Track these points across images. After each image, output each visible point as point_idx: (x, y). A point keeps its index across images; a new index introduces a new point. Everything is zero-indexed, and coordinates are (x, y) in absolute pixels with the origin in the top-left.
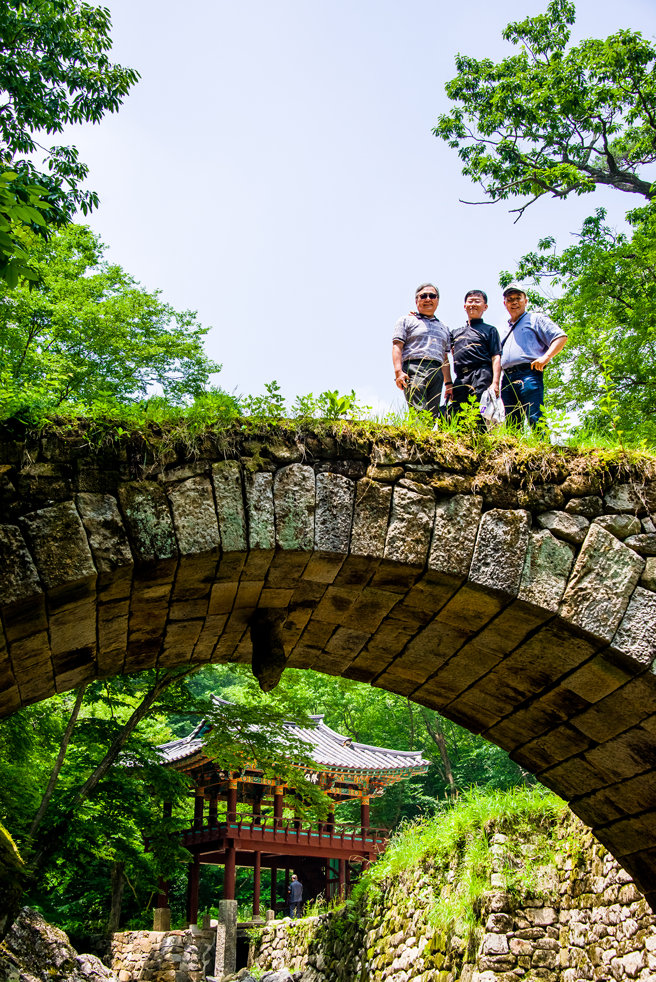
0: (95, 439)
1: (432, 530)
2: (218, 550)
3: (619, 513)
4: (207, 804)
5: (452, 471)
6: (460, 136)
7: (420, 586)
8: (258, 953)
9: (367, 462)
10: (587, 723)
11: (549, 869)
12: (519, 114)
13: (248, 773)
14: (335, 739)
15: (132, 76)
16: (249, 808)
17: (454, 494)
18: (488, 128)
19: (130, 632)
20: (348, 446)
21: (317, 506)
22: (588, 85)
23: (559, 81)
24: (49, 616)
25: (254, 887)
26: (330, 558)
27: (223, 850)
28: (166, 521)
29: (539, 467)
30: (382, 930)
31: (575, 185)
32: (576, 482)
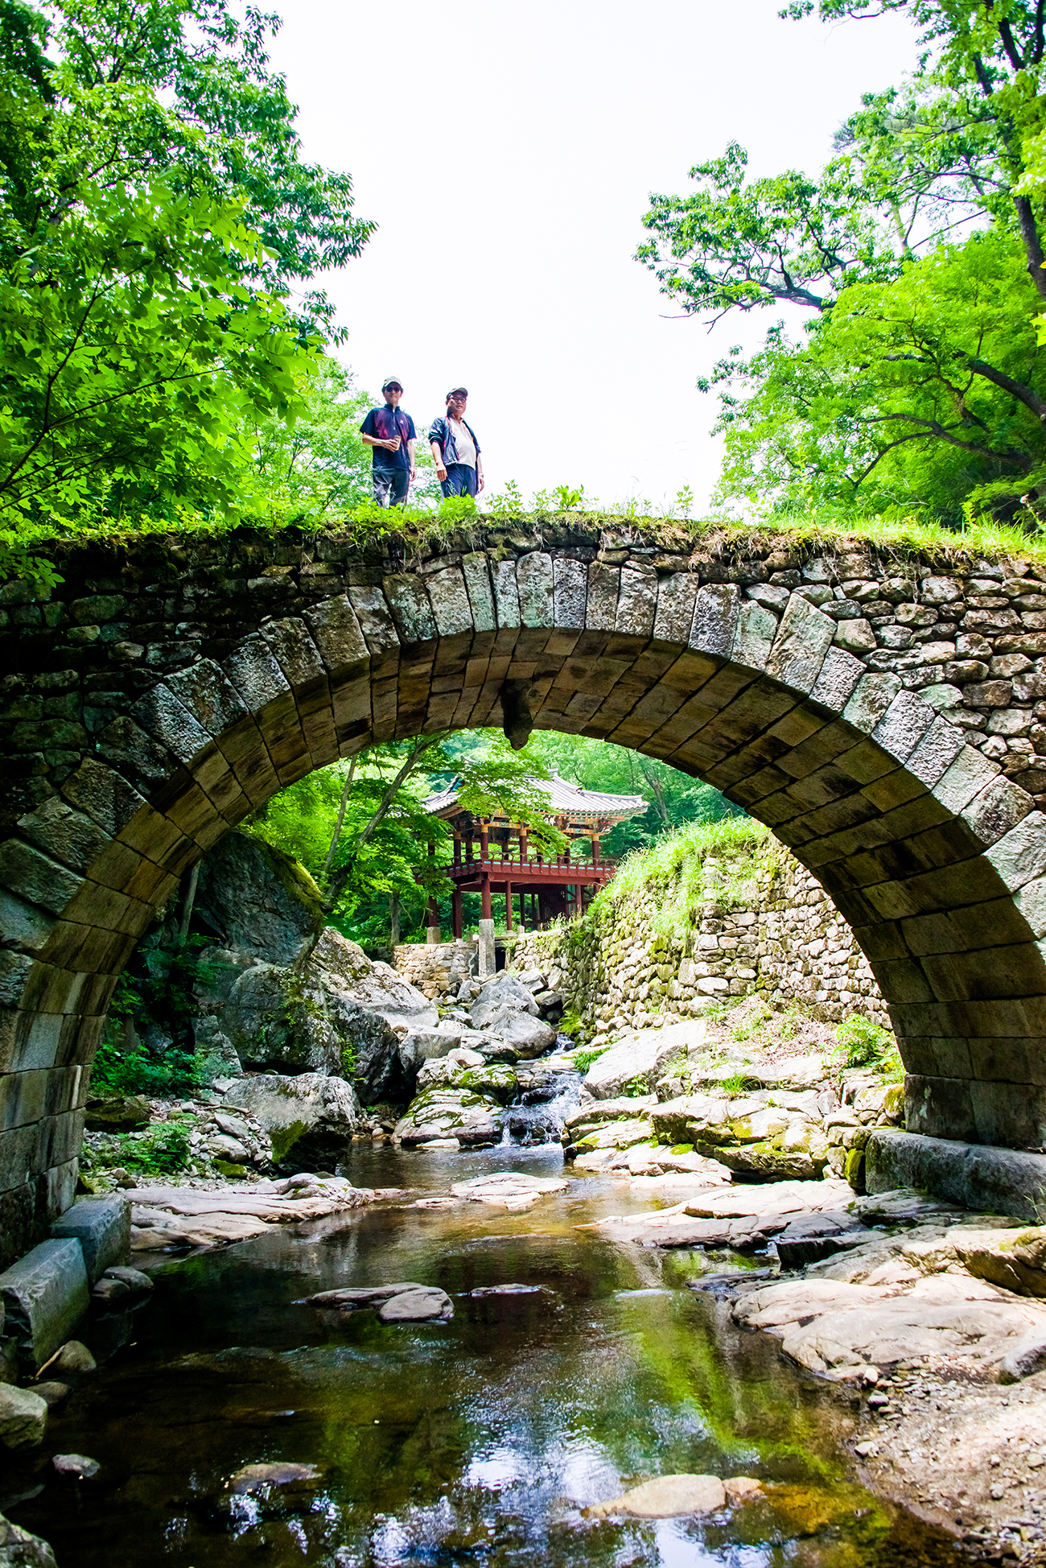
0: (360, 540)
1: (656, 605)
2: (472, 631)
3: (815, 583)
4: (463, 845)
5: (671, 553)
6: (656, 260)
7: (646, 654)
8: (513, 958)
9: (597, 547)
10: (787, 764)
11: (751, 882)
12: (706, 239)
13: (496, 819)
14: (568, 788)
15: (372, 226)
16: (499, 848)
17: (673, 572)
18: (679, 253)
19: (399, 705)
20: (580, 534)
21: (555, 588)
22: (764, 215)
23: (739, 212)
24: (332, 693)
25: (506, 909)
26: (568, 633)
27: (479, 881)
28: (425, 608)
29: (746, 546)
30: (614, 937)
31: (757, 300)
32: (777, 558)
